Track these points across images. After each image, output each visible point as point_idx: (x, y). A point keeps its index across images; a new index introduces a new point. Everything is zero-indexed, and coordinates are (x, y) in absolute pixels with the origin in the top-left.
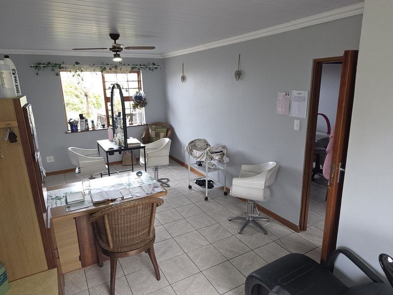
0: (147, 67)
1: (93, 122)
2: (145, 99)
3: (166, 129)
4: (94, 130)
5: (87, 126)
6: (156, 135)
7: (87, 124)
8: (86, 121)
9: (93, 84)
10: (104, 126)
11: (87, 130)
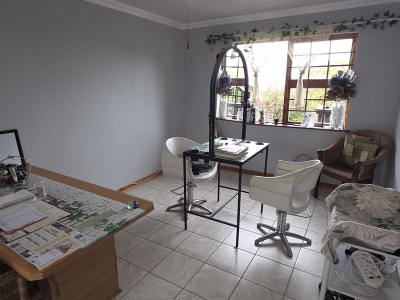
0: (368, 23)
1: (262, 113)
2: (353, 85)
3: (377, 146)
4: (262, 124)
5: (252, 117)
6: (353, 153)
7: (254, 116)
8: (254, 110)
9: (267, 59)
10: (276, 121)
11: (253, 122)
